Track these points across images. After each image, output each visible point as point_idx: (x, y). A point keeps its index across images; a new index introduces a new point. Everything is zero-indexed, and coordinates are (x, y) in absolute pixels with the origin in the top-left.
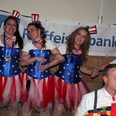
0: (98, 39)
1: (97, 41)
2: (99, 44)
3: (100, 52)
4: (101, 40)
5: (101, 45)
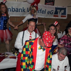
0: (16, 9)
1: (16, 10)
2: (17, 11)
3: (17, 15)
4: (18, 9)
5: (18, 11)
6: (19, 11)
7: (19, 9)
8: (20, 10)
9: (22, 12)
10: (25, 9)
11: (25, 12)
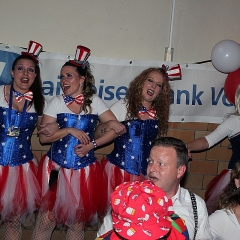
6: (179, 102)
7: (179, 93)
8: (183, 97)
9: (187, 103)
10: (201, 93)
11: (200, 103)
